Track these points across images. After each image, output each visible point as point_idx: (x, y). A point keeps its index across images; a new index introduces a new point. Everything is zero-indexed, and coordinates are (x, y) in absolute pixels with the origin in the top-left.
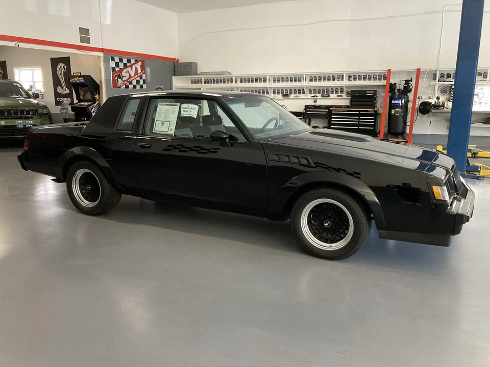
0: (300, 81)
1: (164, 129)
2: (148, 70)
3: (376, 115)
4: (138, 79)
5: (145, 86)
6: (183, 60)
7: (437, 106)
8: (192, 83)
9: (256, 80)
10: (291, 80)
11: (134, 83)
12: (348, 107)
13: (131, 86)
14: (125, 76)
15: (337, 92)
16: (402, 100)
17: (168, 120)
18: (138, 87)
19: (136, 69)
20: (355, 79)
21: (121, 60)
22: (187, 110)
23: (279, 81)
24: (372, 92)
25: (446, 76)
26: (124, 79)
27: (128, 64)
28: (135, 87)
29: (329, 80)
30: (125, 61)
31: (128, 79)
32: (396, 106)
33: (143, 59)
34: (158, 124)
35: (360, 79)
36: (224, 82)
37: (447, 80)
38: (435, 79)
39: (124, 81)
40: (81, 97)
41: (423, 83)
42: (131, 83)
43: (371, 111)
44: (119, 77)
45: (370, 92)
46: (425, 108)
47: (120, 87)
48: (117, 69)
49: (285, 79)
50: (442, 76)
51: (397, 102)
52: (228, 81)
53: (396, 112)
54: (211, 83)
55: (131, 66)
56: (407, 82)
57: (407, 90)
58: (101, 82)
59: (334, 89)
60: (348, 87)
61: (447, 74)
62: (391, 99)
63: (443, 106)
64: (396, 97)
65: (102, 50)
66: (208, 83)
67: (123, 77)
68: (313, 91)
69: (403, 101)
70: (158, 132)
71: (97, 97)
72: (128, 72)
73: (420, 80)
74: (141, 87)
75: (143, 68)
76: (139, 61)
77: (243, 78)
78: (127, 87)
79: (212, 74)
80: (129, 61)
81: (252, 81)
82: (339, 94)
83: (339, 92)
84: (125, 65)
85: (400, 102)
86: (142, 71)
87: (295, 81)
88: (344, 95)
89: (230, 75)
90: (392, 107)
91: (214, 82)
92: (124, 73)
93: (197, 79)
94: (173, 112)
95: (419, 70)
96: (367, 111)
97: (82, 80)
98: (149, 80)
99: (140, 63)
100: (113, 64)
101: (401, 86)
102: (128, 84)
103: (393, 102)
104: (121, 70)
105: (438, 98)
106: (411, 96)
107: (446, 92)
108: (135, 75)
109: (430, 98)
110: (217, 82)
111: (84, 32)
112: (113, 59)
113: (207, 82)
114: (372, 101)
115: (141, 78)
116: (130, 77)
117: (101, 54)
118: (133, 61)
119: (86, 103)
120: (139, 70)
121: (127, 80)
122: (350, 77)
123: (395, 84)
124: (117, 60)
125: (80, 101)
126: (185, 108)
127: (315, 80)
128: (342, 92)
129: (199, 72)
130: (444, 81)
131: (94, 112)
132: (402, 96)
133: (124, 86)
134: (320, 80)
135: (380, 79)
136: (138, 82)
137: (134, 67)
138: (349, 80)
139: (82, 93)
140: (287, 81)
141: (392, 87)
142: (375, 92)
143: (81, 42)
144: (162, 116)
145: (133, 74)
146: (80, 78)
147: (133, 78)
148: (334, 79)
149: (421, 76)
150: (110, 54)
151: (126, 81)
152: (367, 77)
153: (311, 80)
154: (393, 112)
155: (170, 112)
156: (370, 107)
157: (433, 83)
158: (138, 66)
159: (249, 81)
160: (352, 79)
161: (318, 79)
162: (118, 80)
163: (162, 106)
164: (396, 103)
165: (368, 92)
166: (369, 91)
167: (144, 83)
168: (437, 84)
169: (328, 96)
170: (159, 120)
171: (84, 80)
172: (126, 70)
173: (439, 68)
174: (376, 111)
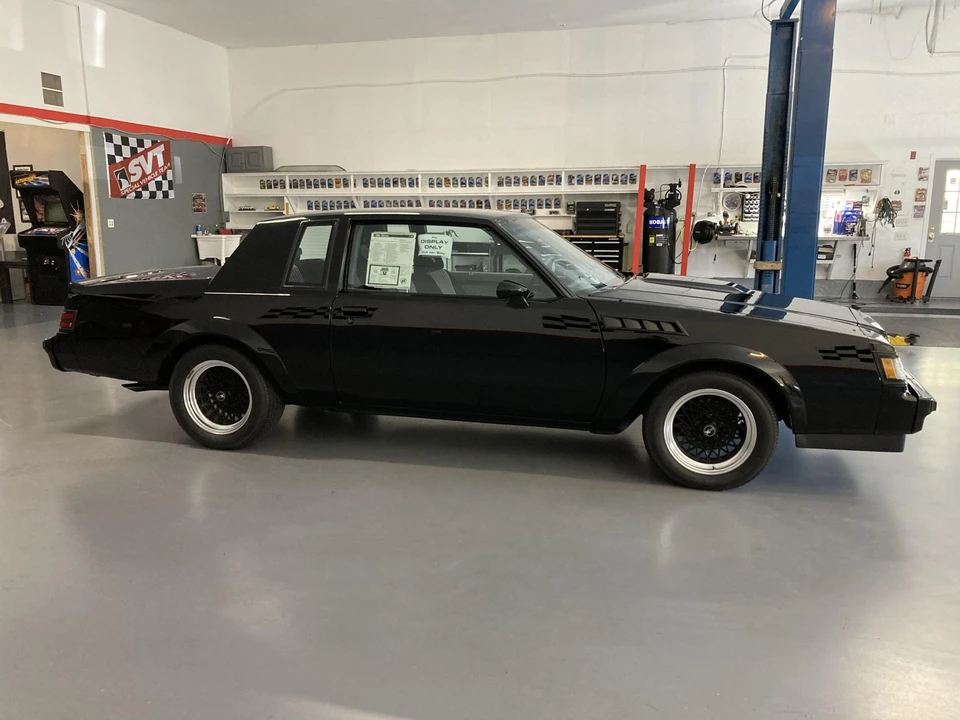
0: (479, 184)
1: (387, 279)
2: (177, 160)
3: (621, 245)
4: (160, 179)
5: (172, 195)
6: (242, 140)
7: (726, 230)
8: (262, 187)
9: (395, 183)
10: (462, 183)
11: (152, 187)
12: (571, 232)
13: (146, 194)
14: (134, 175)
15: (548, 206)
16: (666, 219)
17: (394, 264)
18: (160, 195)
19: (155, 158)
20: (580, 182)
21: (125, 141)
22: (433, 244)
23: (439, 184)
24: (615, 205)
25: (733, 179)
26: (134, 179)
27: (140, 150)
28: (153, 195)
29: (533, 183)
30: (133, 142)
31: (141, 179)
32: (657, 229)
33: (167, 138)
34: (376, 271)
35: (589, 181)
36: (330, 186)
37: (738, 184)
38: (717, 181)
39: (133, 184)
40: (39, 217)
41: (700, 188)
42: (145, 188)
43: (612, 239)
44: (124, 175)
45: (611, 205)
46: (704, 233)
47: (125, 196)
48: (118, 159)
49: (451, 181)
50: (728, 177)
51: (658, 222)
52: (338, 183)
53: (658, 240)
54: (302, 186)
55: (145, 153)
56: (673, 187)
57: (672, 201)
58: (86, 185)
59: (544, 199)
60: (567, 196)
61: (736, 175)
62: (648, 216)
63: (735, 229)
64: (657, 214)
65: (87, 120)
66: (296, 187)
67: (130, 175)
68: (504, 204)
69: (668, 221)
70: (375, 286)
71: (78, 216)
72: (140, 165)
73: (696, 184)
74: (166, 195)
75: (167, 156)
76: (160, 144)
77: (369, 178)
78: (139, 195)
79: (303, 169)
80: (141, 143)
81: (388, 185)
82: (553, 209)
83: (553, 205)
84: (134, 151)
85: (663, 222)
86: (165, 164)
87: (471, 184)
88: (562, 211)
89: (342, 173)
90: (649, 231)
91: (309, 185)
92: (132, 168)
93: (272, 180)
94: (404, 249)
95: (692, 167)
96: (606, 240)
97: (45, 181)
98: (179, 181)
99: (162, 148)
100: (109, 149)
101: (662, 194)
102: (140, 189)
103: (651, 222)
104: (126, 161)
105: (726, 215)
106: (680, 211)
107: (736, 206)
108: (153, 171)
109: (709, 215)
110: (316, 186)
111: (51, 81)
112: (109, 139)
113: (295, 185)
114: (615, 222)
115: (165, 178)
116: (144, 175)
117: (86, 128)
118: (148, 143)
119: (52, 230)
120: (161, 162)
121: (138, 181)
122: (571, 178)
123: (653, 190)
124: (117, 139)
125: (36, 224)
126: (429, 241)
127: (509, 183)
128: (557, 205)
129: (277, 165)
130: (732, 187)
131: (72, 247)
132: (666, 211)
133: (134, 194)
134: (517, 183)
135: (624, 182)
136: (159, 185)
137: (150, 155)
138: (570, 183)
139: (40, 208)
140: (455, 184)
141: (648, 196)
142: (619, 205)
143: (45, 103)
144: (382, 257)
145: (149, 170)
146: (40, 178)
147: (150, 178)
148: (542, 183)
149: (697, 177)
150: (103, 128)
151: (135, 183)
152: (602, 178)
153: (500, 184)
154: (652, 240)
155: (397, 249)
156: (611, 232)
157: (715, 190)
158: (159, 152)
159: (380, 185)
160: (575, 181)
161: (513, 180)
162: (120, 181)
163: (380, 238)
164: (657, 225)
165: (607, 205)
166: (608, 203)
167: (171, 187)
168: (721, 190)
169: (534, 213)
170: (376, 263)
171: (50, 181)
172: (135, 161)
173: (722, 163)
174: (621, 240)
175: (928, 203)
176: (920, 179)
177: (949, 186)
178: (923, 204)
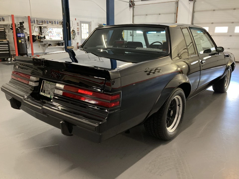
3: (8, 43)
7: (42, 38)
24: (4, 29)
32: (20, 38)
37: (40, 24)
43: (5, 41)
53: (22, 41)
56: (21, 23)
64: (20, 32)
90: (18, 38)
95: (29, 17)
96: (3, 41)
114: (4, 35)
132: (23, 31)
154: (20, 41)
156: (3, 38)
168: (36, 25)
174: (8, 41)
175: (80, 31)
176: (78, 25)
177: (82, 28)
178: (79, 31)
